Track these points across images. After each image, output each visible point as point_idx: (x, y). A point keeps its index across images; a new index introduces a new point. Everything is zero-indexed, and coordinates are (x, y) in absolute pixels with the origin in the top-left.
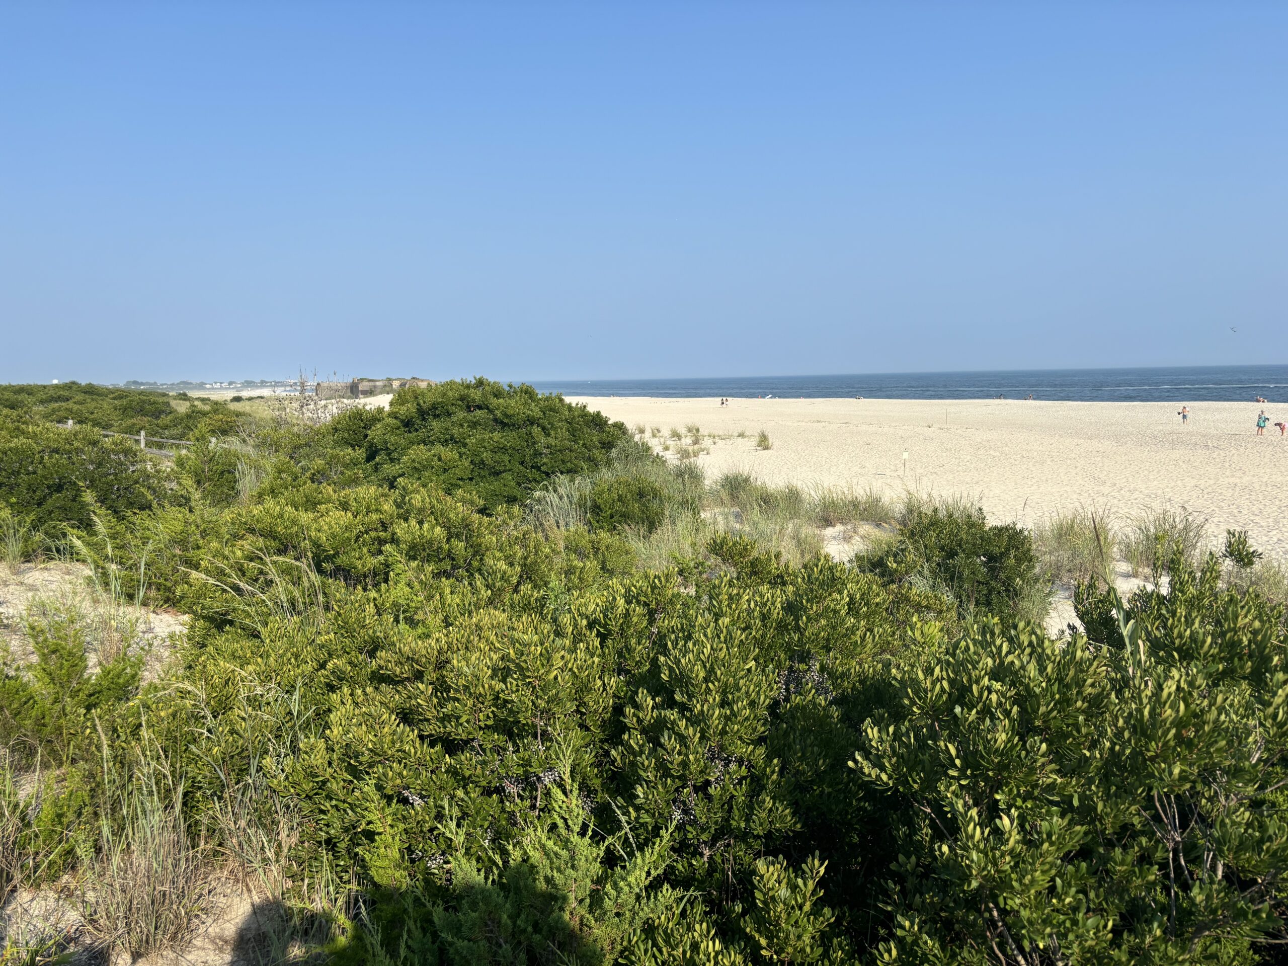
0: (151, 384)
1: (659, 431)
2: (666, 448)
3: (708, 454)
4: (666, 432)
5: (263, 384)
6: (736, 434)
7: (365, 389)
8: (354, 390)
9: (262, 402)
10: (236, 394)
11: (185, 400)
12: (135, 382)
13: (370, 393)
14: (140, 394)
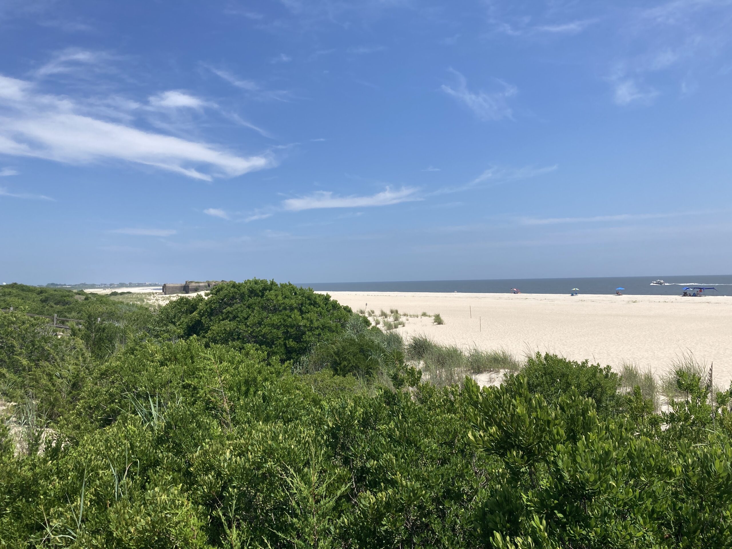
0: (62, 285)
1: (373, 312)
2: (378, 323)
3: (404, 326)
4: (378, 313)
5: (131, 285)
6: (420, 313)
7: (193, 288)
8: (186, 289)
9: (130, 296)
10: (114, 291)
11: (83, 295)
12: (53, 284)
13: (196, 290)
14: (55, 291)
